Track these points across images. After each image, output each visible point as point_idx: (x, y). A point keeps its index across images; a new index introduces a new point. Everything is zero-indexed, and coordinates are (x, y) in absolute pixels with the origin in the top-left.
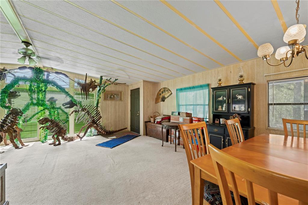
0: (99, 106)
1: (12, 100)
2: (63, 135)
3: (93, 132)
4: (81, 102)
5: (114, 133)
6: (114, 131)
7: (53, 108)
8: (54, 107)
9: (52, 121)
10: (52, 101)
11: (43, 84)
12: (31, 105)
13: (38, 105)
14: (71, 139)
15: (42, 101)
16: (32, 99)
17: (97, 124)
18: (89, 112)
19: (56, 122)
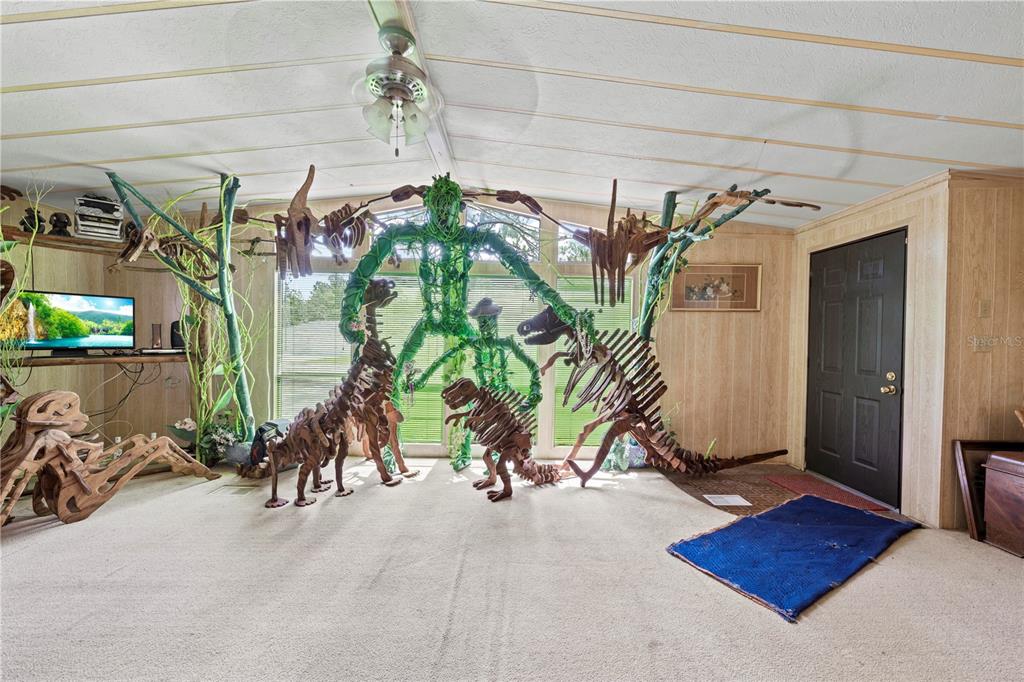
0: (653, 334)
1: (378, 310)
2: (520, 457)
3: (626, 453)
4: (591, 315)
5: (723, 468)
6: (720, 460)
7: (489, 341)
8: (491, 337)
9: (485, 393)
10: (487, 313)
11: (458, 247)
12: (426, 329)
13: (444, 331)
14: (545, 477)
15: (456, 316)
16: (429, 308)
17: (646, 420)
18: (616, 363)
19: (496, 399)
